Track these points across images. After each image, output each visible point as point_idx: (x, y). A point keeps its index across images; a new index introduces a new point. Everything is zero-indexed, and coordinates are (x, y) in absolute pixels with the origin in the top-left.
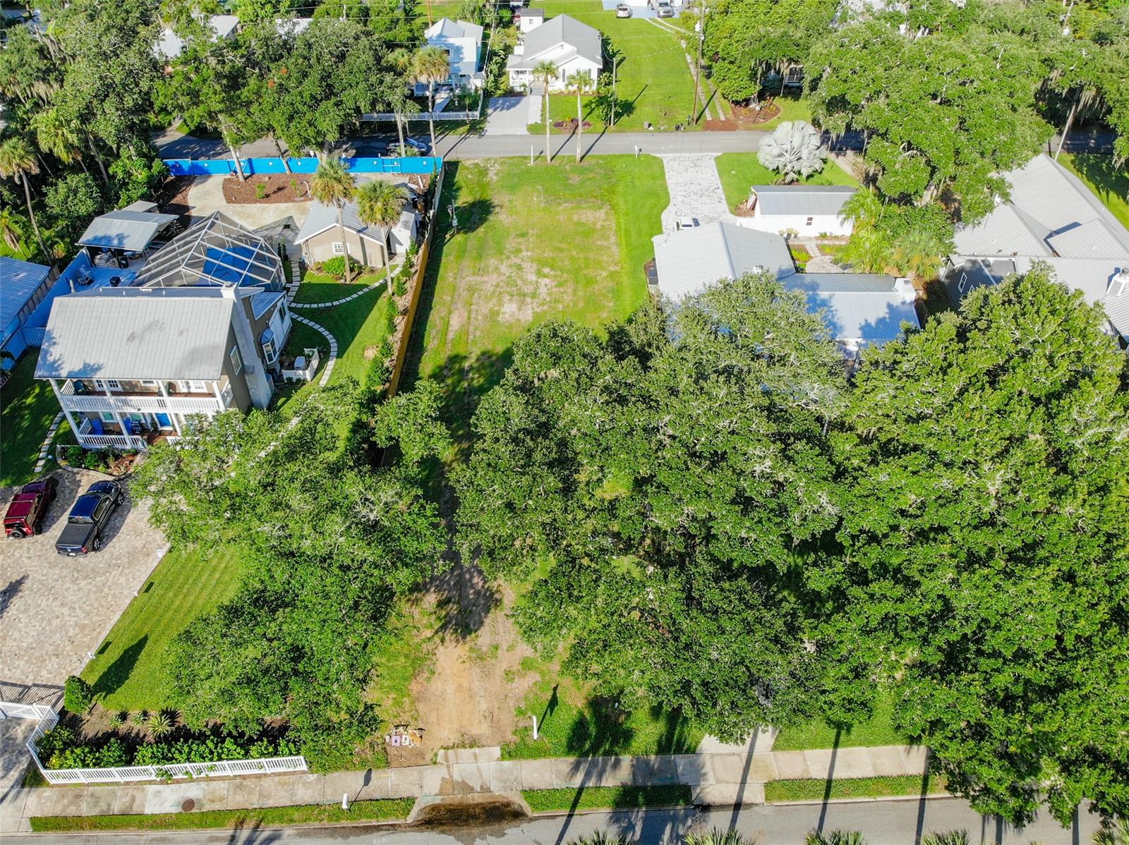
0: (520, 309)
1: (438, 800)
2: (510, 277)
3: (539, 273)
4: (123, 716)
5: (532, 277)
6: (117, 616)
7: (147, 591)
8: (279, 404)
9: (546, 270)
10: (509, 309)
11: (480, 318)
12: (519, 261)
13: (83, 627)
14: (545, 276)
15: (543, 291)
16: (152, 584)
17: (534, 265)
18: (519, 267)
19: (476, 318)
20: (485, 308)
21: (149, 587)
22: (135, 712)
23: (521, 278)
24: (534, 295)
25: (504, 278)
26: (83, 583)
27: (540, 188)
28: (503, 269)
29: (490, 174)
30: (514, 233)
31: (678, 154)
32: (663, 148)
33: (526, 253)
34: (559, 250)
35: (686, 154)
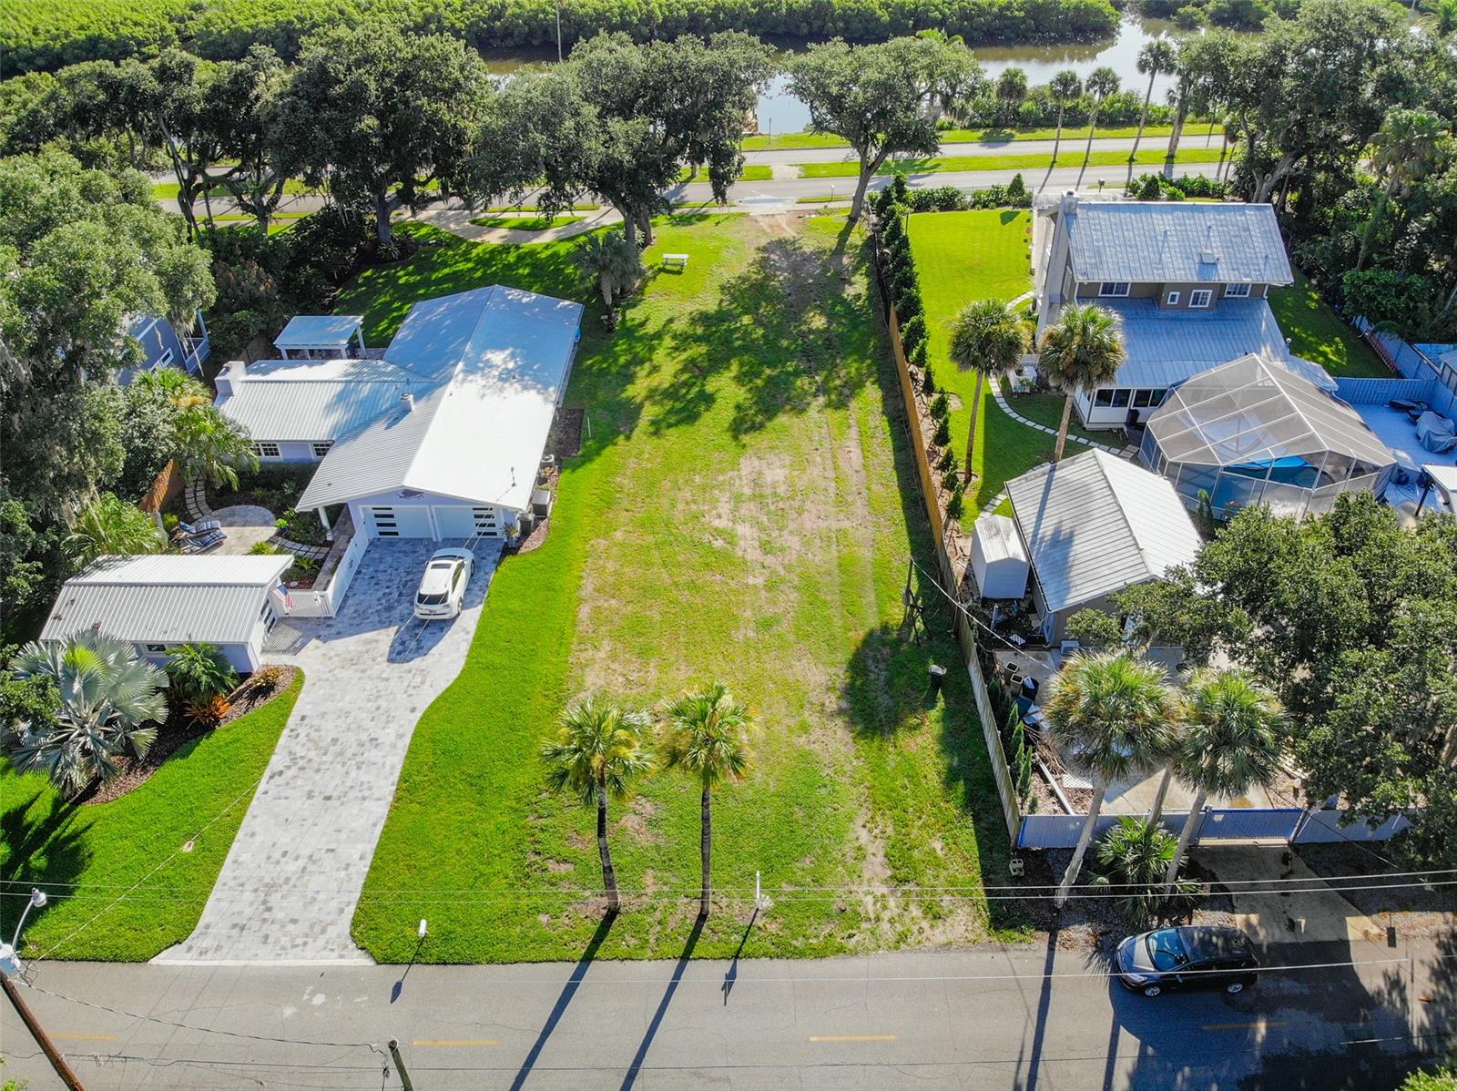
0: (760, 473)
2: (780, 530)
3: (731, 539)
5: (743, 530)
9: (718, 544)
10: (776, 474)
11: (818, 460)
12: (769, 560)
14: (719, 531)
15: (724, 508)
17: (740, 553)
18: (766, 548)
19: (824, 458)
20: (815, 474)
23: (762, 529)
24: (737, 499)
25: (792, 526)
28: (794, 542)
29: (880, 858)
30: (783, 628)
31: (291, 961)
32: (319, 999)
33: (757, 580)
34: (692, 585)
35: (266, 961)
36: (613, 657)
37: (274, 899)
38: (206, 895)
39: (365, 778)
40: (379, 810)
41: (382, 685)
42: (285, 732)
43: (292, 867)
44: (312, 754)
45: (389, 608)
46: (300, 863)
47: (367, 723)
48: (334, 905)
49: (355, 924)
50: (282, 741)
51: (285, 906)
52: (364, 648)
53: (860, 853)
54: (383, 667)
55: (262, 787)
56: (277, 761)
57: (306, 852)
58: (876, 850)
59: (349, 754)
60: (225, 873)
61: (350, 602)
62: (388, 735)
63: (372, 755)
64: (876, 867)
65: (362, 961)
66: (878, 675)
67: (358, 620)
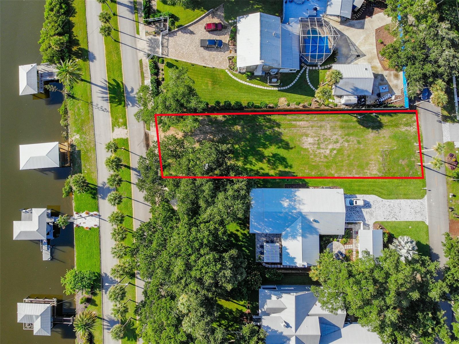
0: (310, 143)
1: (150, 135)
2: (330, 139)
3: (333, 149)
4: (162, 70)
5: (330, 147)
6: (185, 61)
7: (192, 65)
8: (257, 78)
9: (335, 152)
10: (310, 140)
11: (304, 131)
12: (341, 142)
13: (183, 54)
14: (331, 152)
15: (322, 151)
16: (194, 65)
17: (338, 148)
18: (336, 142)
19: (304, 130)
20: (310, 132)
21: (193, 65)
22: (163, 72)
23: (330, 143)
24: (319, 148)
25: (329, 137)
26: (194, 49)
27: (395, 148)
28: (335, 137)
29: (407, 127)
30: (360, 139)
31: (426, 206)
32: (432, 200)
33: (346, 144)
34: (349, 156)
35: (426, 210)
36: (369, 169)
37: (417, 211)
38: (418, 221)
39: (396, 205)
40: (402, 201)
41: (377, 208)
42: (388, 220)
43: (412, 210)
44: (392, 214)
45: (358, 212)
46: (411, 209)
47: (386, 208)
48: (418, 203)
49: (421, 199)
50: (390, 220)
51: (418, 209)
52: (368, 213)
53: (406, 130)
54: (373, 209)
55: (399, 220)
56: (394, 220)
57: (410, 209)
58: (406, 128)
59: (392, 209)
60: (414, 220)
61: (356, 219)
62: (388, 203)
63: (392, 205)
64: (408, 128)
65: (426, 197)
66: (370, 124)
67: (361, 217)
